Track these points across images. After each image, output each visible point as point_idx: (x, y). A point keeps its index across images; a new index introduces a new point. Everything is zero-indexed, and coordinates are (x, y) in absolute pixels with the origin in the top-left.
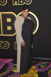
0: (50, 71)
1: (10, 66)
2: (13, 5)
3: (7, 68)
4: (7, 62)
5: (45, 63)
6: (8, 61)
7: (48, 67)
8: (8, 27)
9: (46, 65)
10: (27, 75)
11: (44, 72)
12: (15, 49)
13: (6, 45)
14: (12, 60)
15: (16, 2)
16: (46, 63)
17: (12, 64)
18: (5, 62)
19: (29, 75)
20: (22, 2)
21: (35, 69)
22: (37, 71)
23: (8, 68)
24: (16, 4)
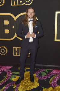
0: (52, 78)
1: (8, 74)
2: (12, 5)
3: (4, 76)
4: (4, 69)
5: (46, 70)
6: (6, 69)
7: (50, 75)
8: (5, 30)
9: (48, 72)
10: (26, 84)
11: (45, 80)
12: (14, 55)
13: (3, 51)
14: (10, 67)
15: (15, 2)
16: (48, 70)
17: (10, 71)
18: (2, 69)
19: (29, 84)
20: (21, 2)
21: (36, 76)
22: (38, 79)
23: (6, 77)
24: (15, 5)
